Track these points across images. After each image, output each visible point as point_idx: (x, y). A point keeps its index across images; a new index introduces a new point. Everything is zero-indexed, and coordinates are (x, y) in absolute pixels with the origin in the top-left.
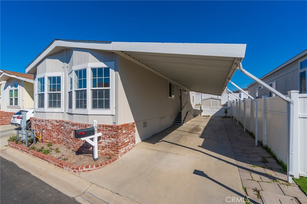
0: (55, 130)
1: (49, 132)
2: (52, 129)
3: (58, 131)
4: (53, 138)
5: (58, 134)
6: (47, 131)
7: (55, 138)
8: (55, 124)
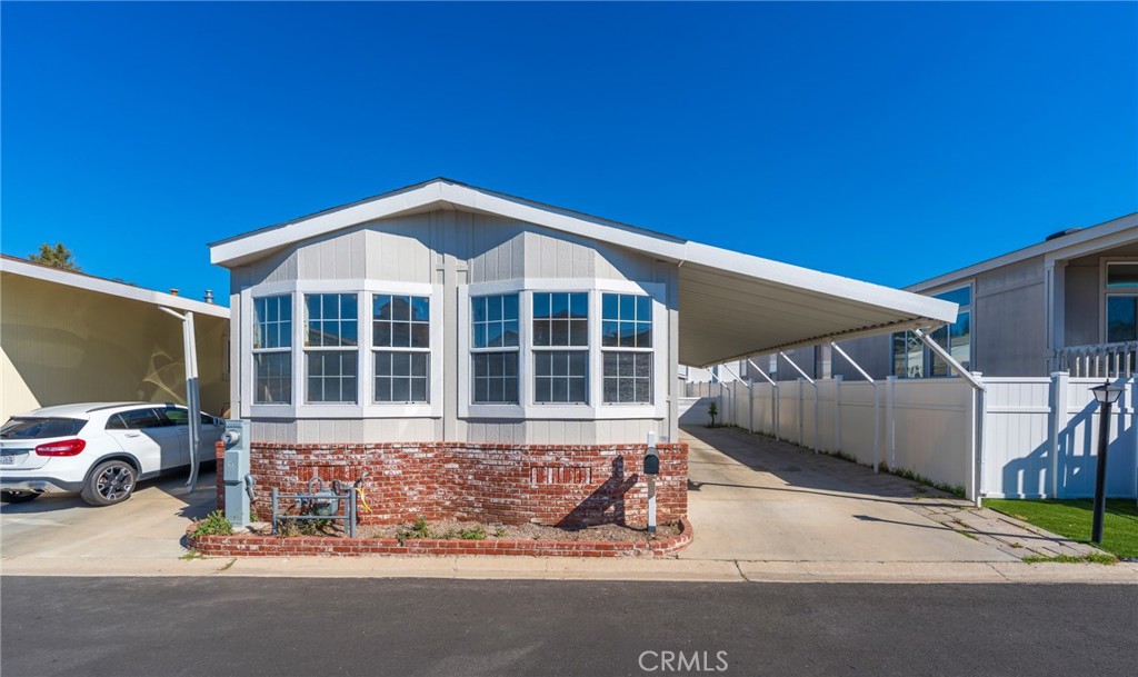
0: (417, 478)
1: (391, 484)
2: (404, 473)
3: (426, 479)
4: (407, 505)
5: (429, 488)
6: (380, 485)
7: (415, 504)
8: (416, 456)
